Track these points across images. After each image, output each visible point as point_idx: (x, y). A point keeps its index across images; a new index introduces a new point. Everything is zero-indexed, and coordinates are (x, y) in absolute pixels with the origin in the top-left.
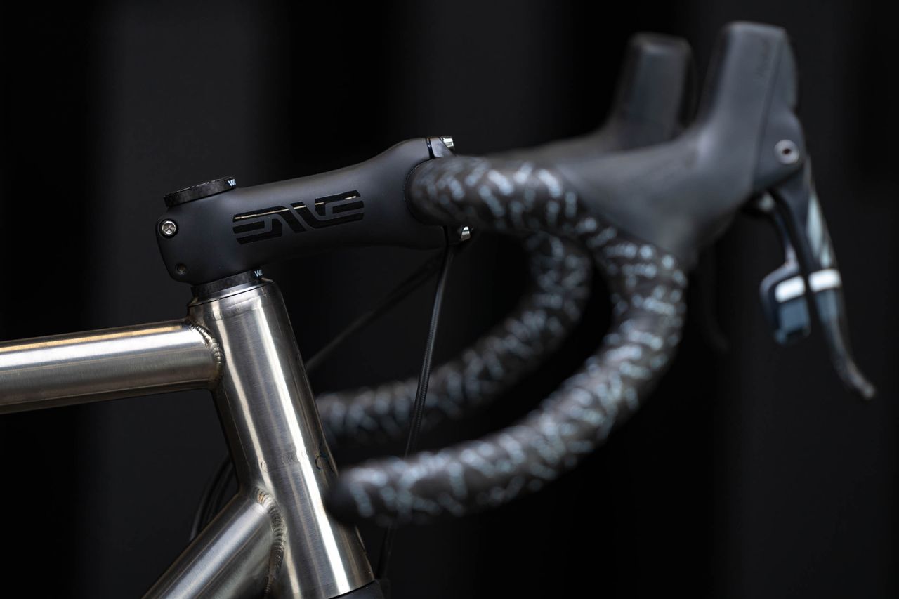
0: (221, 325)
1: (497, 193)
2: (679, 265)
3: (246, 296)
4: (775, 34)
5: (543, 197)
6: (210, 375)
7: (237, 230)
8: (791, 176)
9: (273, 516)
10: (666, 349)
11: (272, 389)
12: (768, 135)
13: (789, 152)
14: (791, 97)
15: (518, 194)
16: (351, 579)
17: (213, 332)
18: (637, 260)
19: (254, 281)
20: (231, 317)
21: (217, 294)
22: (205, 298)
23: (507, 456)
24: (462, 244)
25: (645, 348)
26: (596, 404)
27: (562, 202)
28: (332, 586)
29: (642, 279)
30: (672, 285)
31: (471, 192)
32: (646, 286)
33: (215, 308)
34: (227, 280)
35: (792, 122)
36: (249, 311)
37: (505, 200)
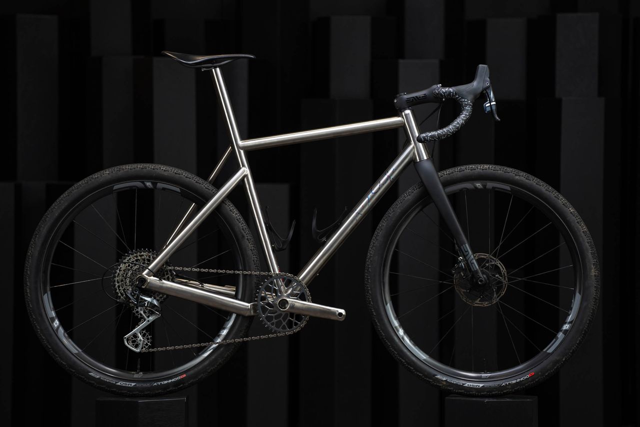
0: (404, 116)
1: (443, 92)
2: (471, 102)
3: (408, 112)
4: (486, 66)
5: (450, 92)
6: (403, 125)
7: (407, 101)
8: (488, 88)
9: (414, 147)
10: (469, 115)
11: (412, 126)
12: (484, 81)
13: (488, 84)
14: (488, 76)
15: (446, 92)
16: (427, 157)
17: (403, 118)
18: (464, 101)
19: (409, 109)
20: (406, 115)
21: (404, 111)
22: (402, 112)
23: (445, 132)
24: (443, 102)
25: (466, 115)
26: (458, 123)
27: (453, 93)
28: (423, 158)
29: (465, 104)
30: (470, 105)
31: (439, 92)
32: (466, 105)
33: (403, 114)
34: (405, 109)
35: (488, 79)
36: (409, 114)
37: (444, 93)
